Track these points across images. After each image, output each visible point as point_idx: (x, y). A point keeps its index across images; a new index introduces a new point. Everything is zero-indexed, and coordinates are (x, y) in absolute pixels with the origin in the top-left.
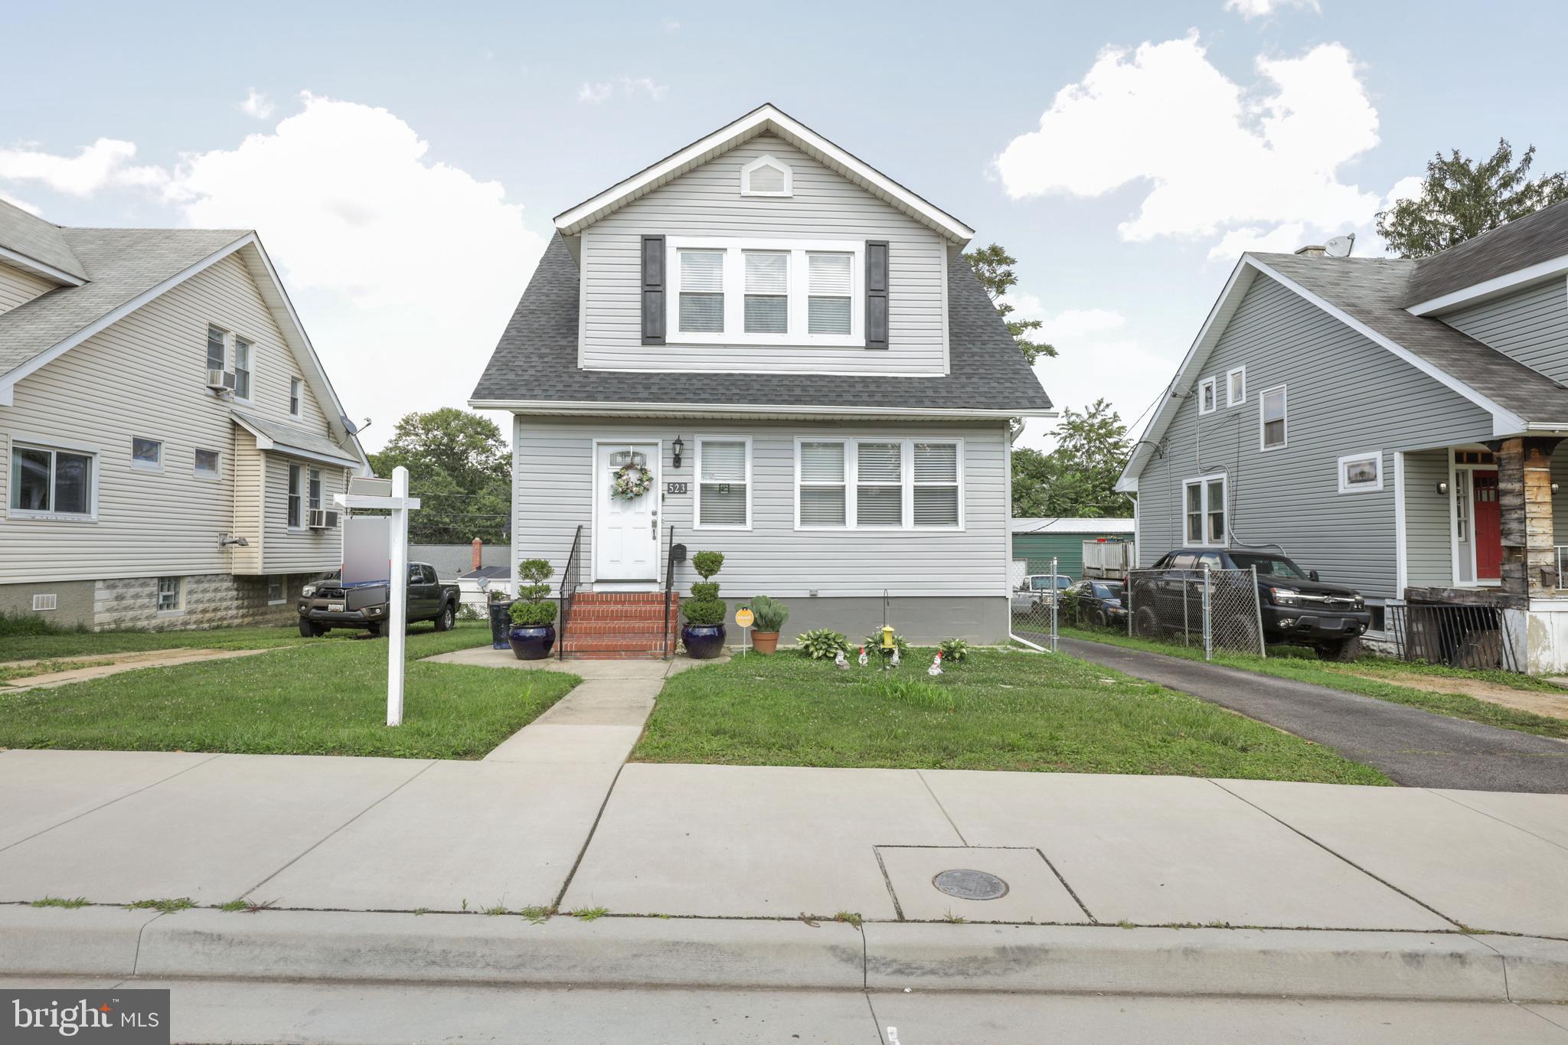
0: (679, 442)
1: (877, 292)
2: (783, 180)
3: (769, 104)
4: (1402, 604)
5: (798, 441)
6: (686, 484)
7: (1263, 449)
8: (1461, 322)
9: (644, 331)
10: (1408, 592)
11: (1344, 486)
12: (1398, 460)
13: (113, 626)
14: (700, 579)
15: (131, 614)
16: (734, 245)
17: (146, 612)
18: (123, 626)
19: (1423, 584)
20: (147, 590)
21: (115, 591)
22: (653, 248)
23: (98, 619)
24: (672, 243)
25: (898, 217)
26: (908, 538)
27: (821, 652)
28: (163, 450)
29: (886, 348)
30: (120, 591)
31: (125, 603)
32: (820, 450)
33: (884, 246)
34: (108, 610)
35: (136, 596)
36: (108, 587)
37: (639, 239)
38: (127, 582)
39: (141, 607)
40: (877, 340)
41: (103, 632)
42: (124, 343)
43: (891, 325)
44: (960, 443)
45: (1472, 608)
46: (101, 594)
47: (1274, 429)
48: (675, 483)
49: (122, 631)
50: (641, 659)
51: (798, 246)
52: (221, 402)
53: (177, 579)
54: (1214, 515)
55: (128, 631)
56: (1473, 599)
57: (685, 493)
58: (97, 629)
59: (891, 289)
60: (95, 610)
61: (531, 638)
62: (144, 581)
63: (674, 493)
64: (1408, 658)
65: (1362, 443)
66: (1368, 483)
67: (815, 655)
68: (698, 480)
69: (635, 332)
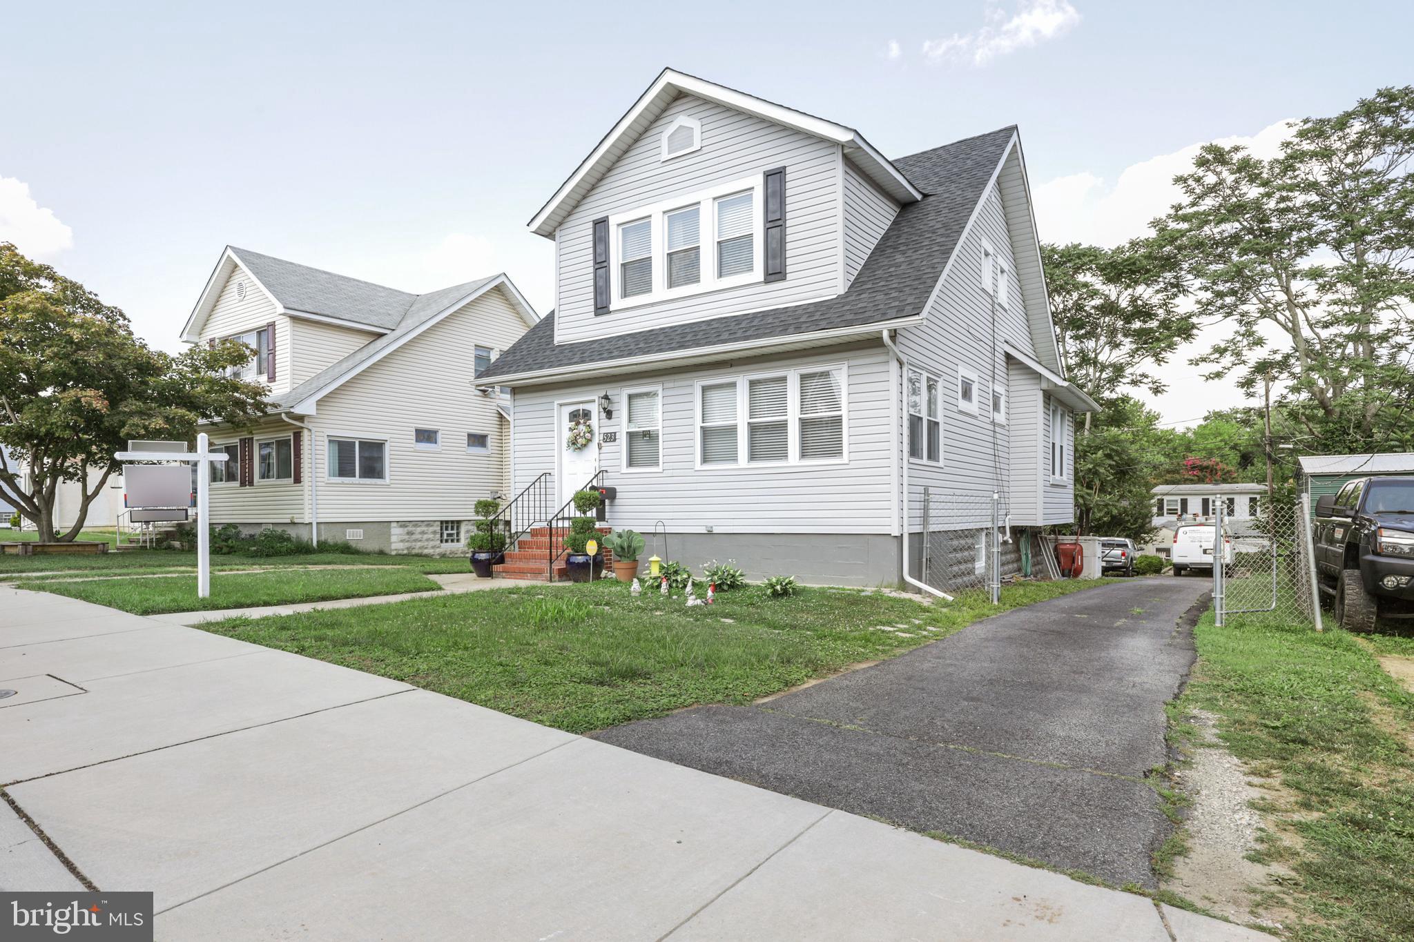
0: (606, 397)
1: (775, 223)
2: (693, 135)
3: (669, 68)
5: (698, 385)
6: (615, 433)
9: (595, 304)
13: (405, 552)
15: (419, 544)
16: (658, 210)
17: (431, 544)
18: (414, 552)
20: (431, 529)
21: (406, 529)
22: (600, 230)
23: (394, 546)
25: (795, 137)
26: (795, 472)
28: (439, 436)
29: (784, 278)
30: (410, 529)
31: (414, 537)
33: (781, 172)
34: (402, 541)
35: (423, 533)
36: (401, 526)
37: (591, 225)
38: (416, 523)
39: (428, 540)
40: (775, 273)
41: (396, 555)
42: (408, 363)
43: (788, 254)
46: (396, 531)
48: (608, 433)
49: (413, 556)
51: (708, 195)
52: (489, 400)
53: (459, 522)
55: (418, 555)
57: (615, 441)
58: (394, 553)
59: (787, 217)
60: (392, 540)
61: (485, 561)
62: (429, 523)
63: (607, 441)
68: (624, 429)
69: (590, 306)
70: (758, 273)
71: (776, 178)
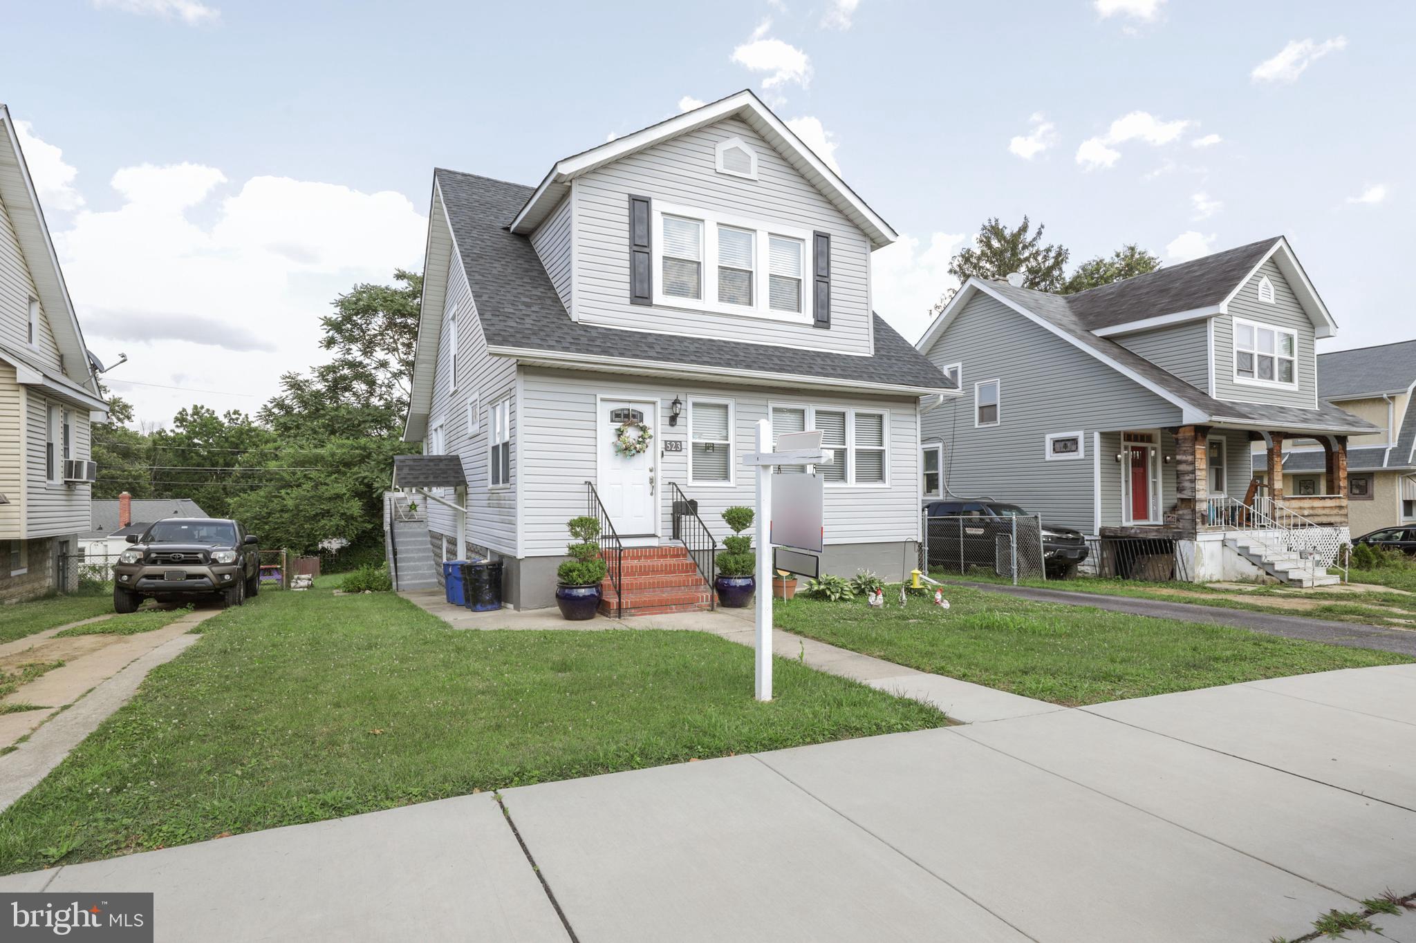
0: (675, 402)
1: (822, 278)
2: (750, 164)
3: (748, 90)
4: (1097, 538)
5: (772, 405)
6: (680, 442)
7: (977, 426)
8: (1130, 344)
9: (633, 290)
10: (1102, 531)
11: (1049, 455)
12: (1097, 436)
14: (730, 532)
16: (712, 219)
19: (1113, 525)
22: (639, 207)
24: (657, 207)
25: (836, 214)
26: (853, 493)
27: (838, 595)
29: (828, 328)
32: (788, 415)
33: (827, 237)
37: (626, 197)
40: (823, 321)
43: (833, 308)
44: (887, 413)
45: (1154, 540)
47: (988, 413)
48: (671, 441)
50: (690, 611)
51: (764, 228)
54: (927, 475)
56: (1154, 534)
57: (680, 451)
59: (832, 276)
61: (585, 597)
63: (671, 450)
64: (1100, 577)
65: (1068, 424)
66: (1071, 453)
67: (833, 597)
68: (689, 440)
69: (624, 290)
70: (807, 316)
71: (822, 239)
